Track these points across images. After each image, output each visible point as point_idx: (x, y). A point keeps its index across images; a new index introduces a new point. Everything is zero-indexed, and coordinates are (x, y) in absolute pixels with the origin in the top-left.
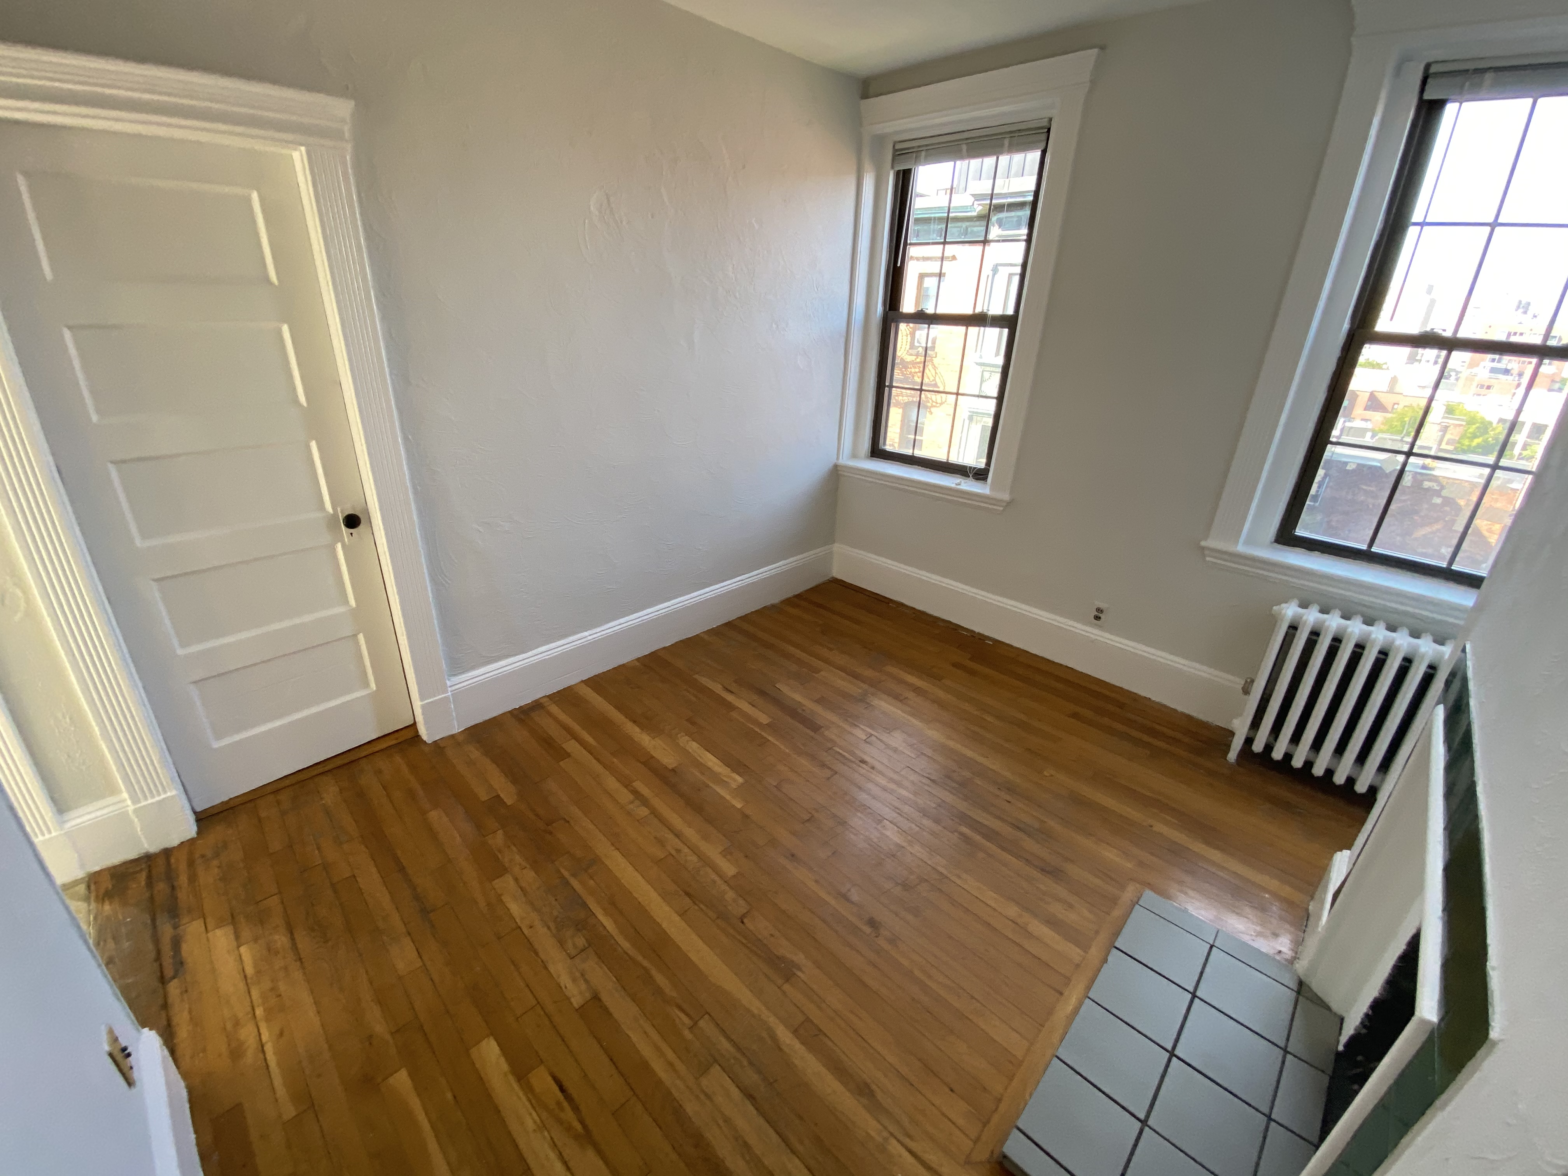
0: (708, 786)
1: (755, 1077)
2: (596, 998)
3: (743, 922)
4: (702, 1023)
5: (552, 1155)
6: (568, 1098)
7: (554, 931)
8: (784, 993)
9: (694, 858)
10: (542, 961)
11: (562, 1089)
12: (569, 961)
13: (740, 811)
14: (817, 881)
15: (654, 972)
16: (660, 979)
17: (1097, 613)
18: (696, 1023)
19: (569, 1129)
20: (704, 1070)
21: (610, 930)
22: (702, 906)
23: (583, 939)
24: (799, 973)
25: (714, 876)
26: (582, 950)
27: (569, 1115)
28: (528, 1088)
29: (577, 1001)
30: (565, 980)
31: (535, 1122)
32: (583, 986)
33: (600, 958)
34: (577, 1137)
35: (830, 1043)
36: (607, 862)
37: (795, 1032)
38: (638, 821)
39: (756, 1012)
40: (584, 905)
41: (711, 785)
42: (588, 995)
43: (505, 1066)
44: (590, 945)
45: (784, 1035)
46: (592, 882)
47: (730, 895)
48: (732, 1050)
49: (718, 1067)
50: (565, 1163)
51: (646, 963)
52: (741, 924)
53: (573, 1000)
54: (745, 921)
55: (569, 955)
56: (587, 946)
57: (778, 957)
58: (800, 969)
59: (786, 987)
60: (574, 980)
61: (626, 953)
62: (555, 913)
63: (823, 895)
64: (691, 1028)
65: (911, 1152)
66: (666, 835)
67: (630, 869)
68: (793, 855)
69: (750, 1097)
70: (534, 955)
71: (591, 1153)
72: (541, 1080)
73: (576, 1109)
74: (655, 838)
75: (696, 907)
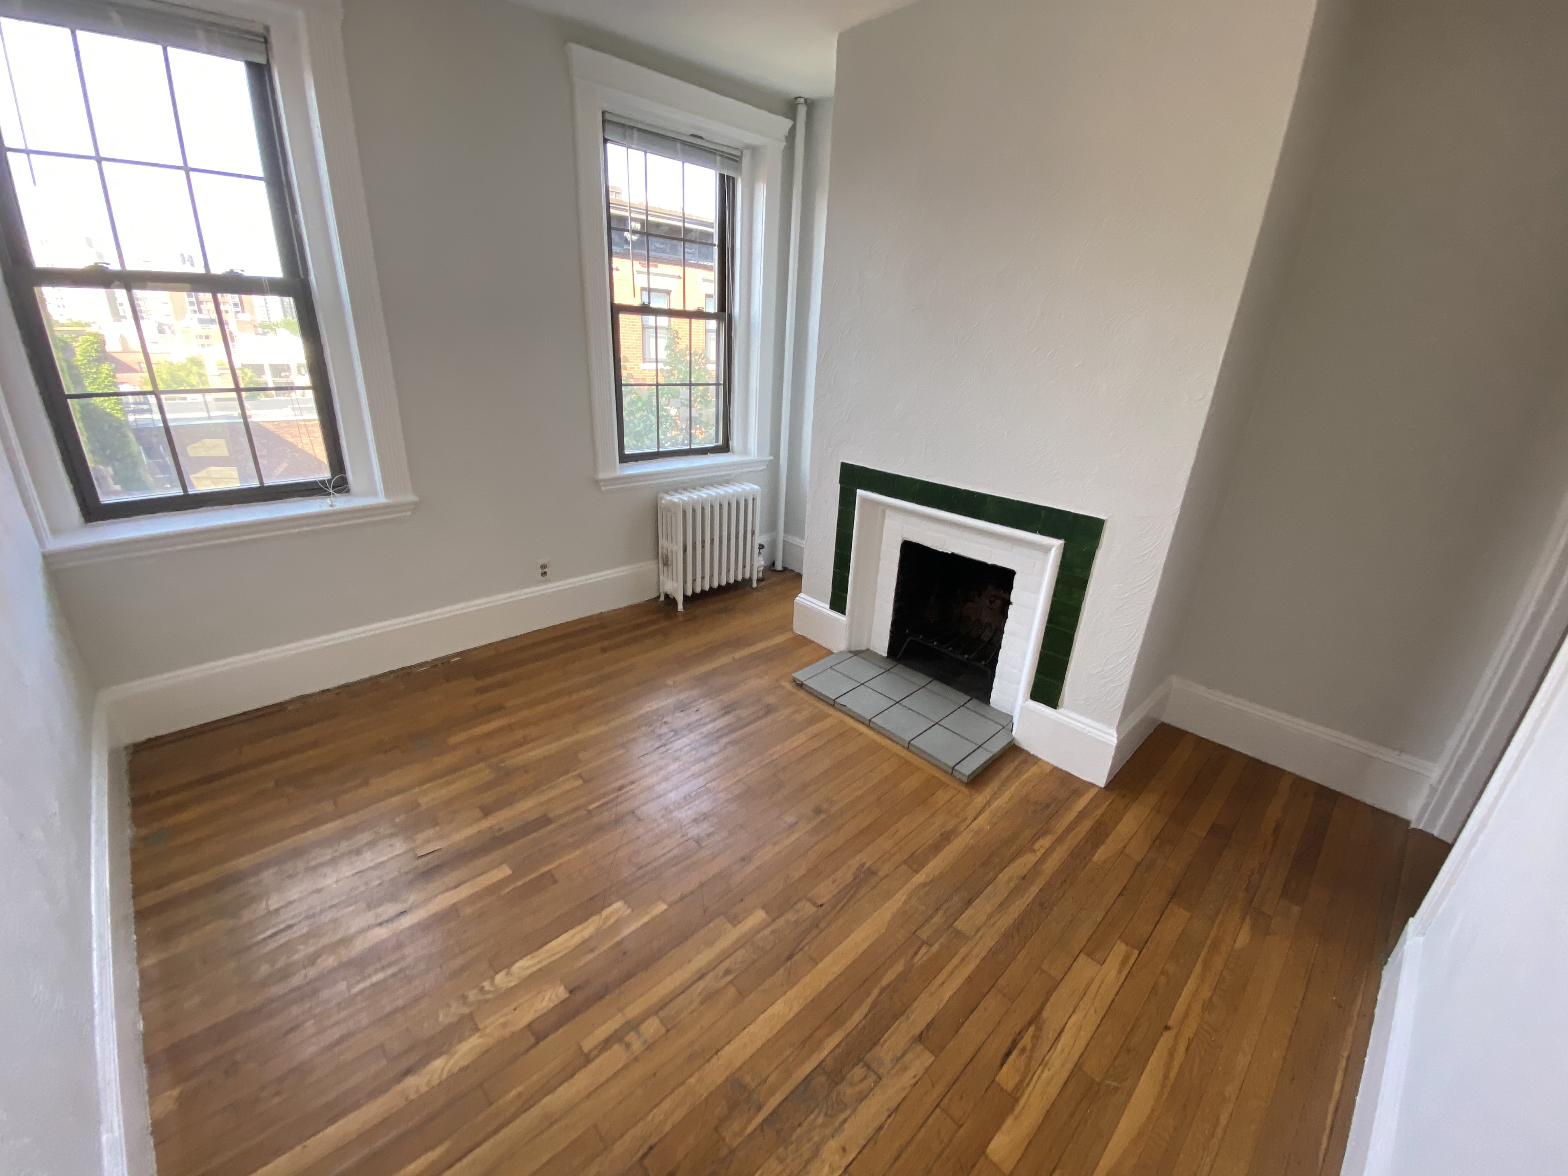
0: (620, 943)
1: (956, 898)
2: (920, 1038)
3: (822, 905)
4: (924, 937)
5: (1060, 1046)
6: (1015, 1043)
7: (848, 1112)
8: (886, 876)
9: (741, 953)
10: (890, 1116)
11: (1008, 1054)
12: (884, 1080)
13: (671, 905)
14: (775, 844)
15: (885, 981)
16: (890, 976)
17: (542, 571)
18: (924, 942)
19: (1036, 1038)
20: (959, 934)
21: (840, 1039)
22: (804, 942)
23: (855, 1069)
24: (867, 865)
25: (767, 932)
26: (869, 1067)
27: (1026, 1041)
28: (1020, 1087)
29: (927, 1059)
30: (907, 1079)
31: (1043, 1071)
32: (910, 1056)
33: (875, 1044)
34: (1039, 1029)
35: (919, 851)
36: (738, 1063)
37: (917, 871)
38: (668, 1031)
39: (905, 897)
40: (807, 1079)
41: (618, 938)
42: (920, 1048)
43: (1009, 1121)
44: (860, 1060)
45: (920, 878)
46: (772, 1079)
47: (791, 916)
48: (941, 913)
49: (955, 924)
50: (1060, 1034)
51: (875, 992)
52: (824, 906)
53: (927, 1064)
54: (820, 903)
55: (876, 1083)
56: (861, 1064)
57: (854, 879)
58: (865, 863)
59: (881, 874)
60: (905, 1069)
61: (866, 1015)
62: (821, 1120)
63: (788, 842)
64: (931, 946)
65: (975, 819)
66: (699, 990)
67: (752, 1028)
68: (743, 859)
69: (970, 902)
70: (882, 1132)
71: (1045, 1014)
72: (1007, 1077)
73: (1020, 1034)
74: (702, 1003)
75: (806, 948)
